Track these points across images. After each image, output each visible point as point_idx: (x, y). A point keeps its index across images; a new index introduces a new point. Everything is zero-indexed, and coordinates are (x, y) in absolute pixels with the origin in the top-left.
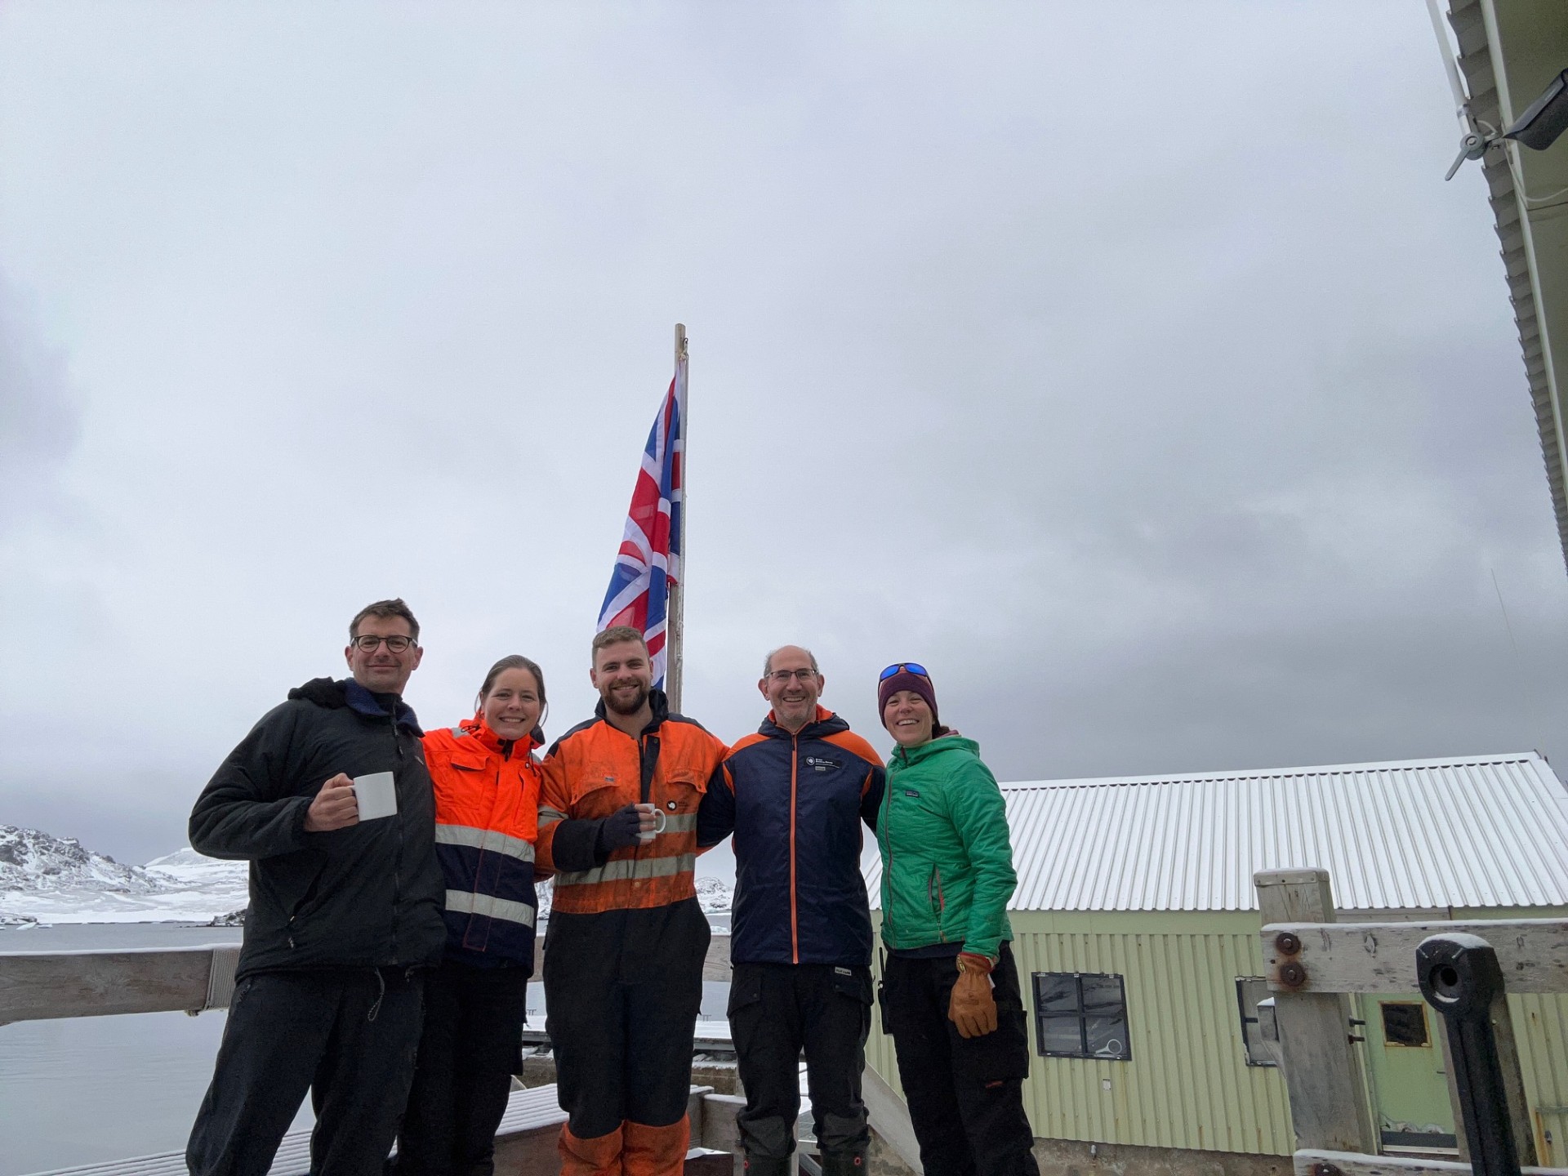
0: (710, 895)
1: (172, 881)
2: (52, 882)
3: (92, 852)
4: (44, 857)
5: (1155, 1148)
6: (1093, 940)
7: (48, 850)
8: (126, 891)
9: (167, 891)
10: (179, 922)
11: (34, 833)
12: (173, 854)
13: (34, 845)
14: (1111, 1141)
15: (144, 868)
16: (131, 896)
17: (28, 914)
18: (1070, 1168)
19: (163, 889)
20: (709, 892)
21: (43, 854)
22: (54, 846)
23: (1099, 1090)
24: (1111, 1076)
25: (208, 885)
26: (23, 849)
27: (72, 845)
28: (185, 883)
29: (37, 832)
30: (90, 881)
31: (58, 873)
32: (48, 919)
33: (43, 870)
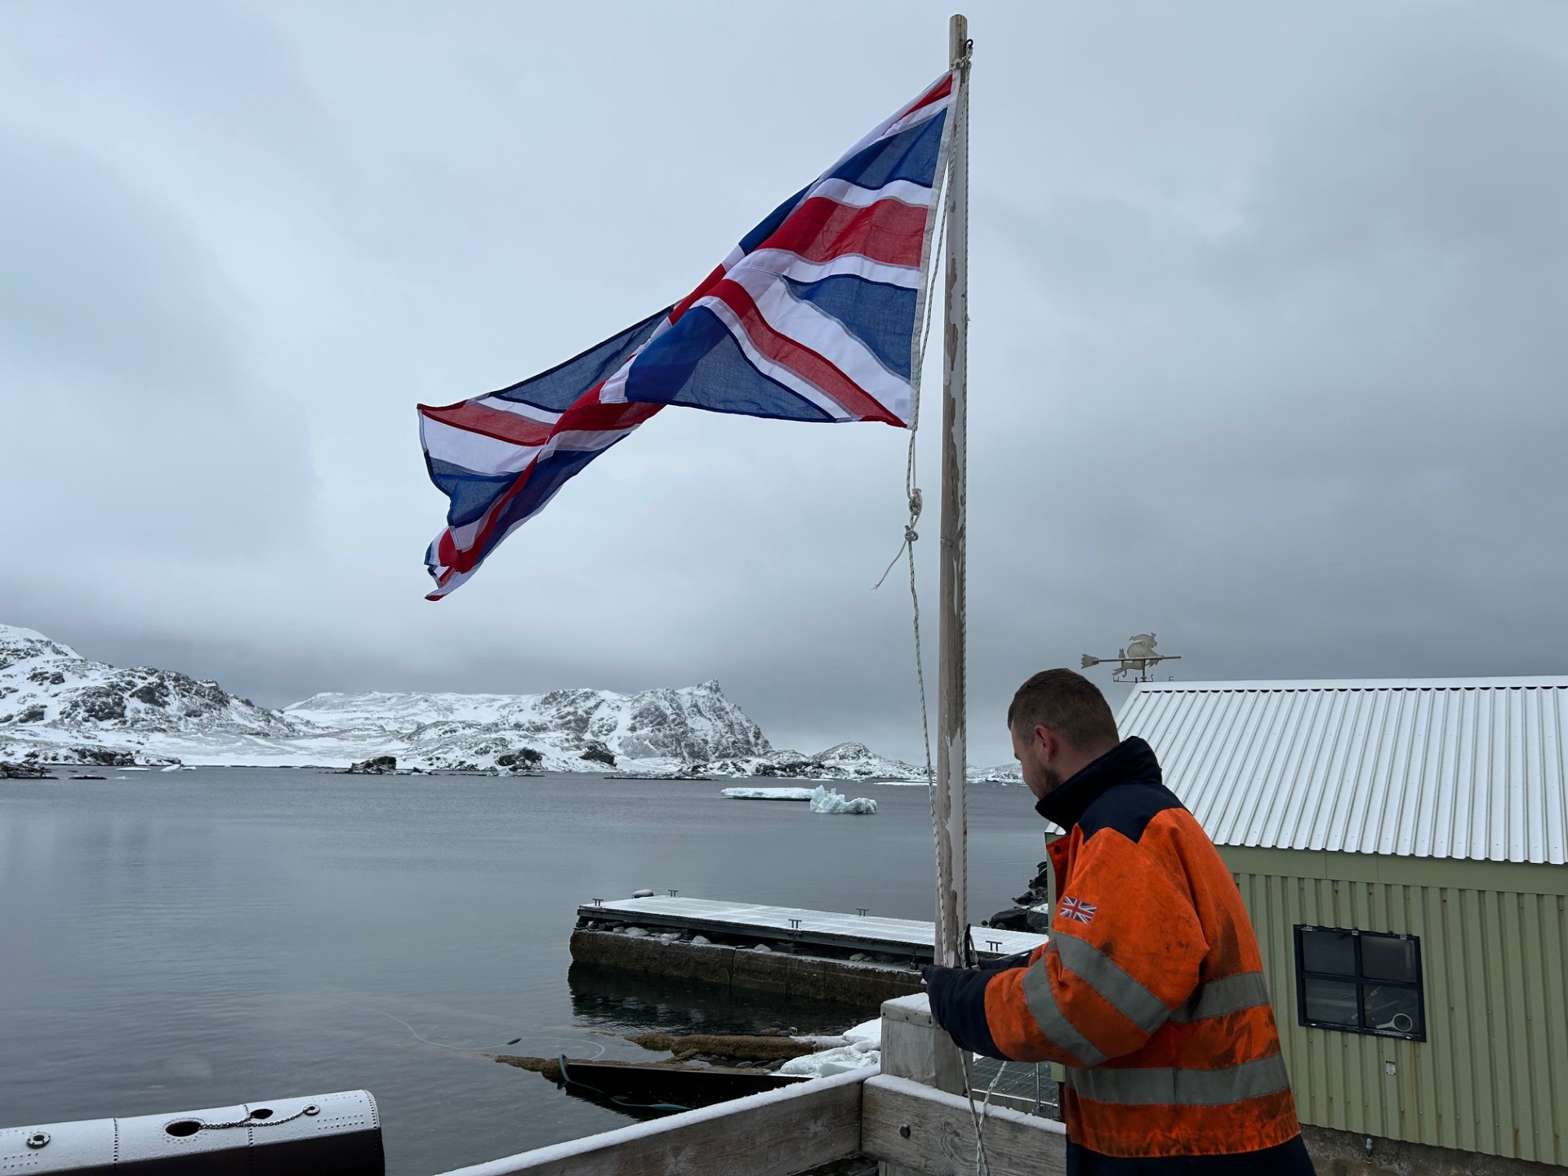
0: (854, 761)
1: (310, 726)
2: (194, 724)
3: (232, 695)
4: (185, 700)
5: (1452, 1150)
6: (1379, 892)
7: (189, 692)
8: (266, 735)
9: (305, 736)
10: (318, 768)
11: (174, 675)
12: (309, 700)
13: (175, 687)
14: (1394, 1135)
15: (282, 712)
16: (271, 741)
17: (173, 756)
18: (1337, 1163)
19: (302, 734)
20: (853, 758)
21: (184, 696)
22: (195, 688)
23: (1380, 1073)
24: (1397, 1058)
25: (345, 731)
26: (164, 691)
27: (212, 687)
28: (323, 728)
29: (177, 674)
30: (231, 724)
31: (200, 716)
32: (192, 761)
33: (184, 712)
